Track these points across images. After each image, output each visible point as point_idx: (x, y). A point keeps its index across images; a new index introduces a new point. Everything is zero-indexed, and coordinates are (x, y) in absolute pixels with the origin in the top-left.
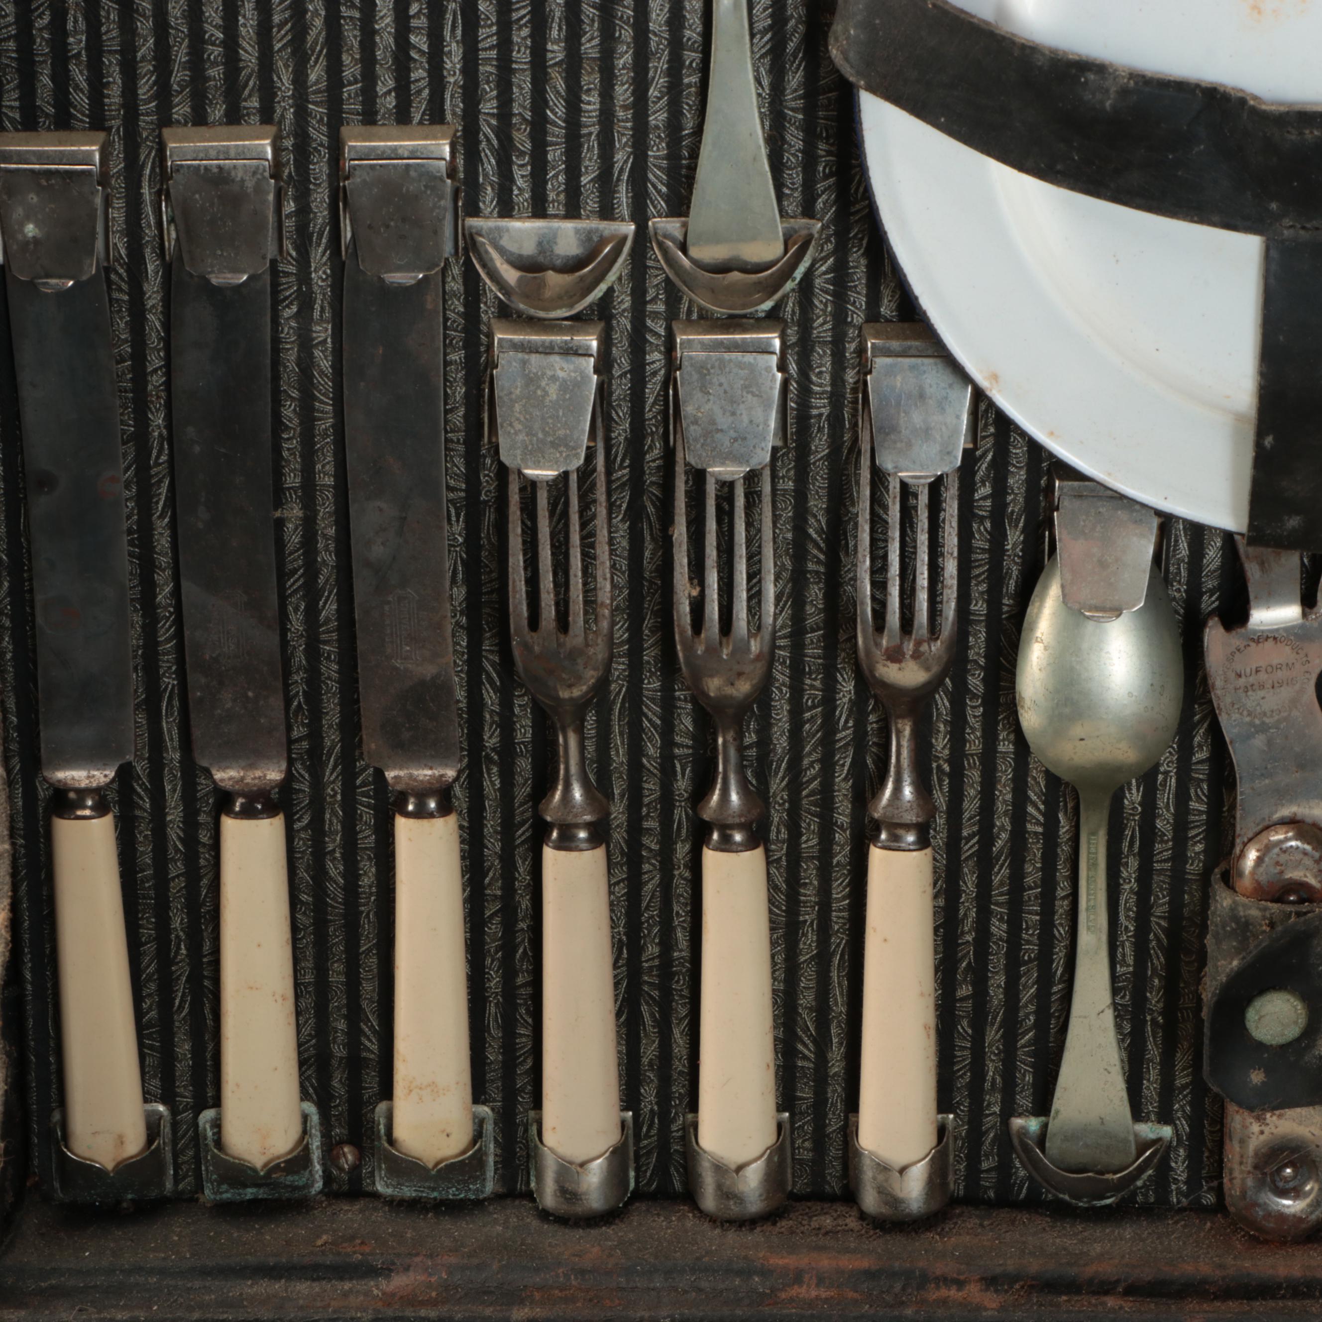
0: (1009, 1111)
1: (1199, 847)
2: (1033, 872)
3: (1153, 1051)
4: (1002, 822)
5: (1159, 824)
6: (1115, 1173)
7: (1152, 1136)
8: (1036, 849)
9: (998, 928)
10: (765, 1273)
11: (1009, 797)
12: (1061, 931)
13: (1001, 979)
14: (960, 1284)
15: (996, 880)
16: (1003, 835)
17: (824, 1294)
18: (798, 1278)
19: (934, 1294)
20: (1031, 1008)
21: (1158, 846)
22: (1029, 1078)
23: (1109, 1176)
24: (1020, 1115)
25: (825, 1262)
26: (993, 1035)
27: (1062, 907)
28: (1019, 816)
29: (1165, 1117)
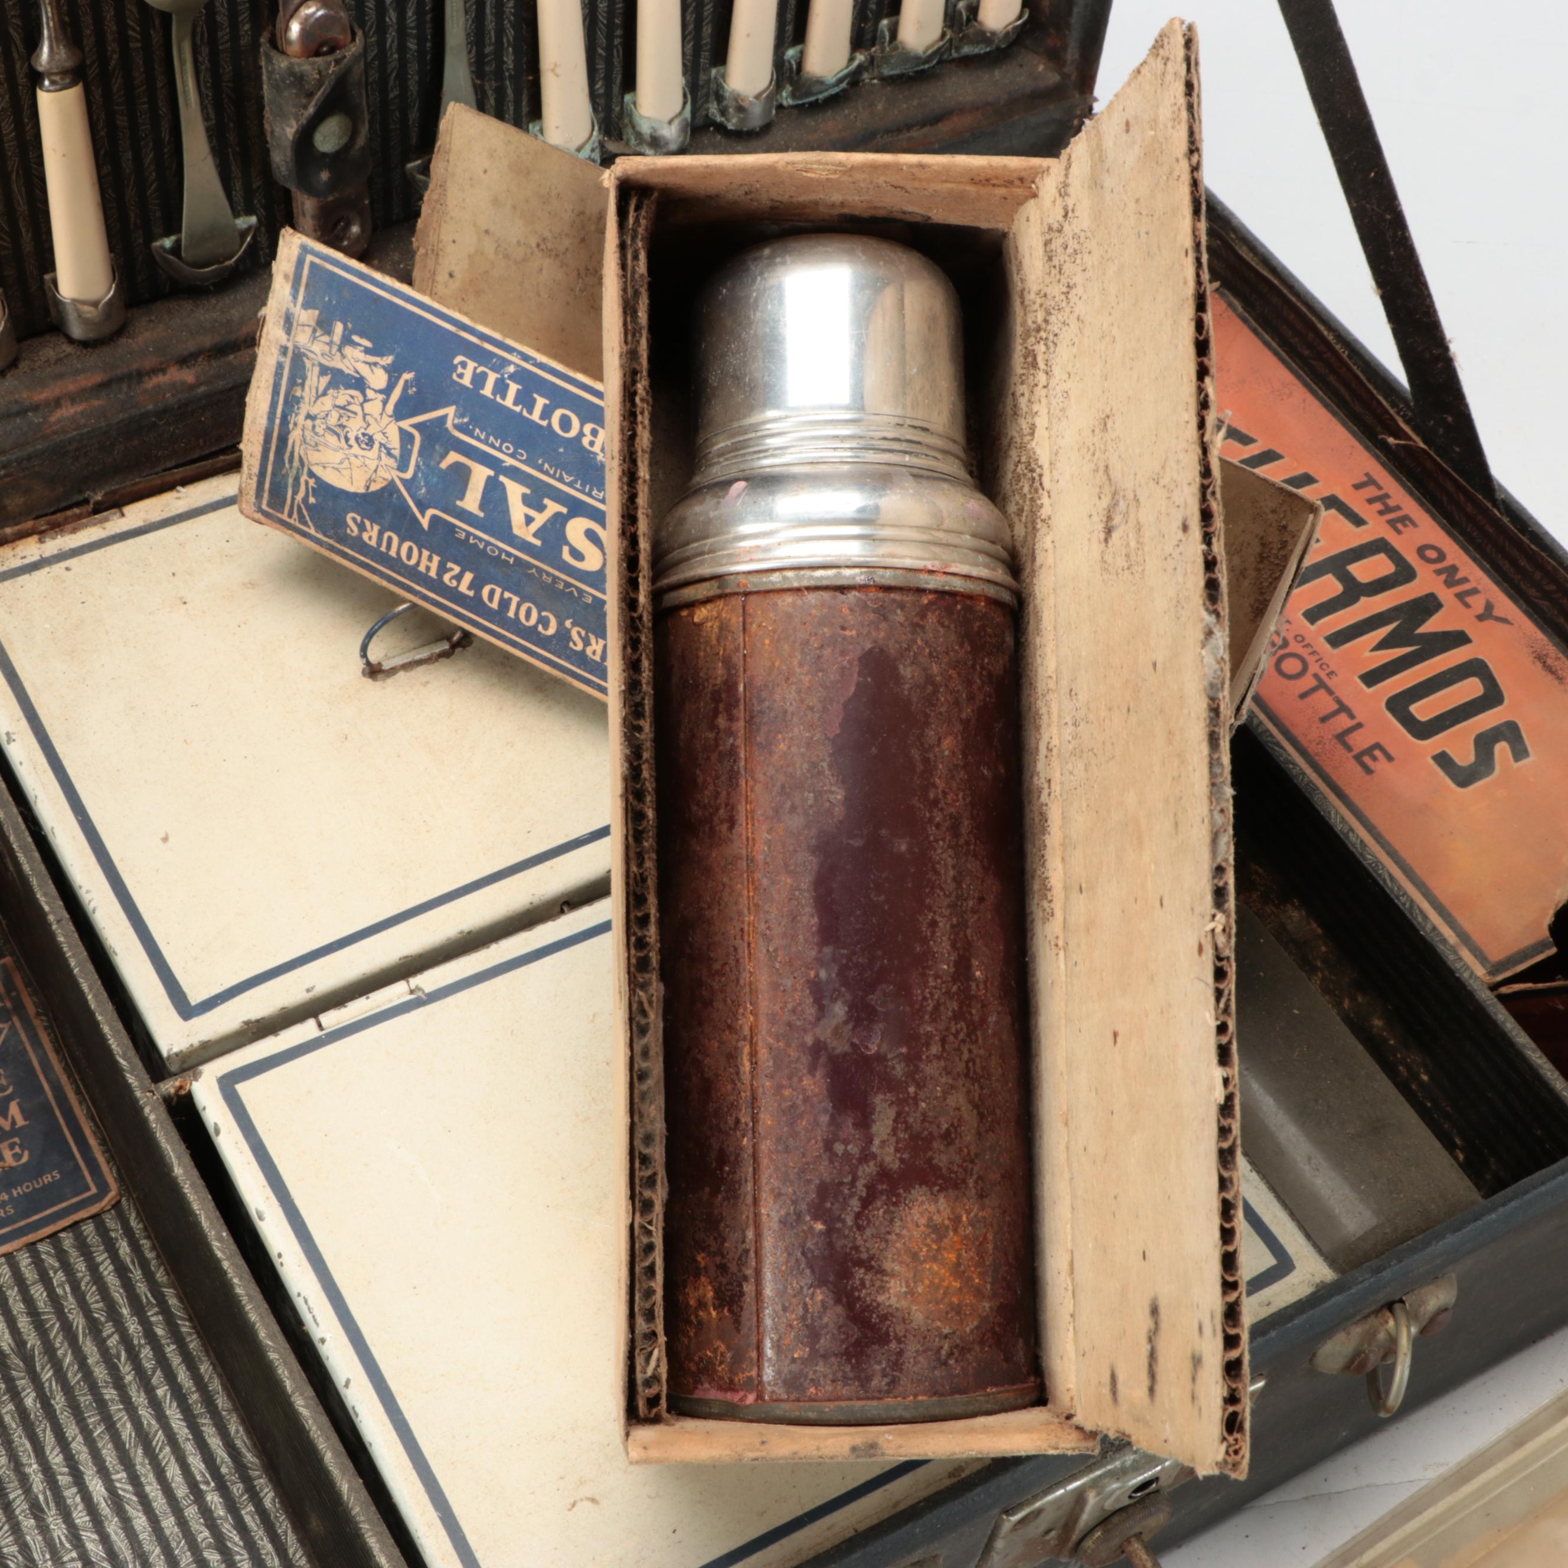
0: (150, 238)
1: (247, 27)
2: (139, 75)
3: (236, 171)
4: (113, 46)
5: (219, 18)
6: (230, 258)
7: (245, 226)
8: (139, 60)
9: (122, 121)
10: (35, 408)
11: (114, 28)
12: (163, 110)
13: (129, 155)
14: (163, 371)
15: (115, 88)
16: (115, 56)
17: (79, 408)
18: (57, 403)
19: (151, 383)
20: (153, 167)
21: (220, 34)
22: (158, 214)
23: (228, 263)
24: (156, 240)
25: (71, 386)
26: (130, 193)
27: (162, 94)
28: (123, 39)
29: (249, 212)
